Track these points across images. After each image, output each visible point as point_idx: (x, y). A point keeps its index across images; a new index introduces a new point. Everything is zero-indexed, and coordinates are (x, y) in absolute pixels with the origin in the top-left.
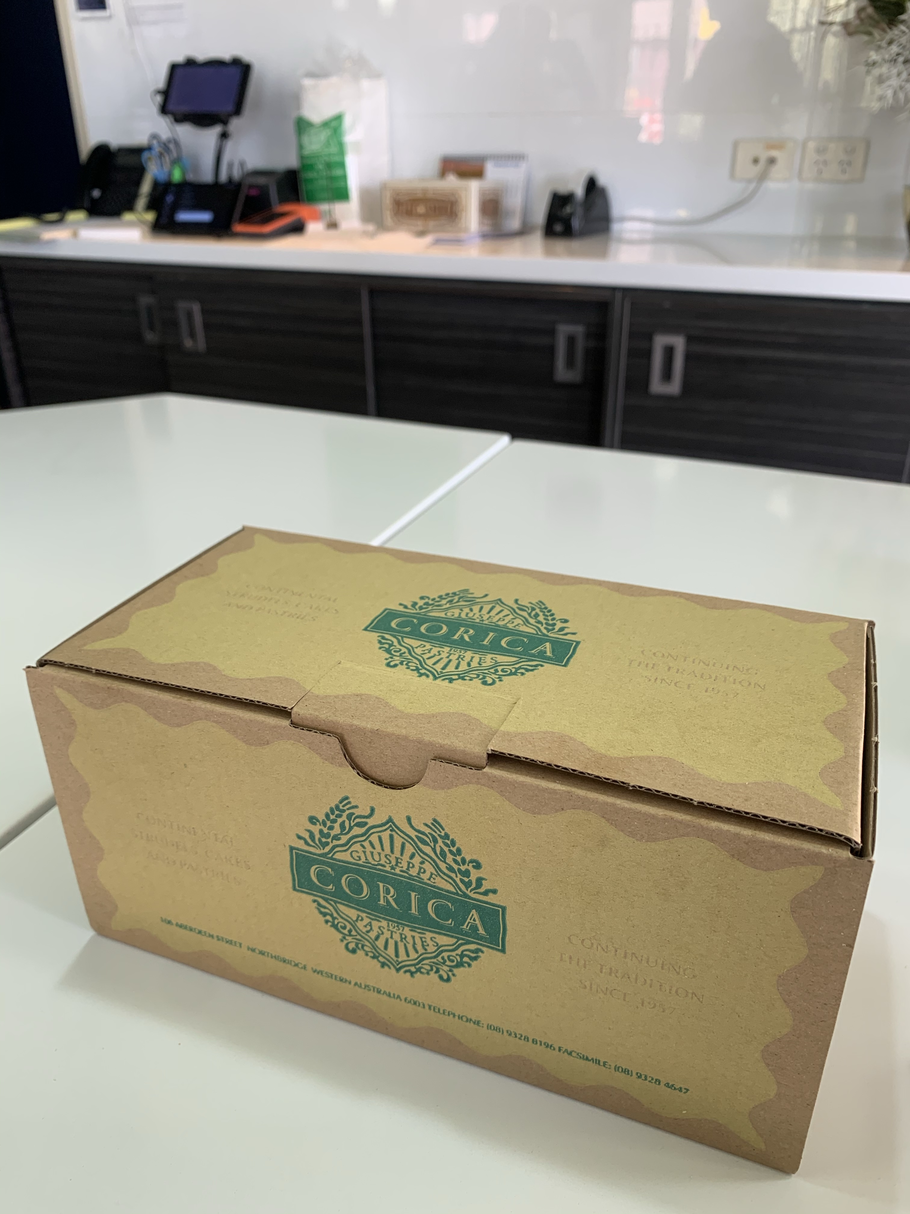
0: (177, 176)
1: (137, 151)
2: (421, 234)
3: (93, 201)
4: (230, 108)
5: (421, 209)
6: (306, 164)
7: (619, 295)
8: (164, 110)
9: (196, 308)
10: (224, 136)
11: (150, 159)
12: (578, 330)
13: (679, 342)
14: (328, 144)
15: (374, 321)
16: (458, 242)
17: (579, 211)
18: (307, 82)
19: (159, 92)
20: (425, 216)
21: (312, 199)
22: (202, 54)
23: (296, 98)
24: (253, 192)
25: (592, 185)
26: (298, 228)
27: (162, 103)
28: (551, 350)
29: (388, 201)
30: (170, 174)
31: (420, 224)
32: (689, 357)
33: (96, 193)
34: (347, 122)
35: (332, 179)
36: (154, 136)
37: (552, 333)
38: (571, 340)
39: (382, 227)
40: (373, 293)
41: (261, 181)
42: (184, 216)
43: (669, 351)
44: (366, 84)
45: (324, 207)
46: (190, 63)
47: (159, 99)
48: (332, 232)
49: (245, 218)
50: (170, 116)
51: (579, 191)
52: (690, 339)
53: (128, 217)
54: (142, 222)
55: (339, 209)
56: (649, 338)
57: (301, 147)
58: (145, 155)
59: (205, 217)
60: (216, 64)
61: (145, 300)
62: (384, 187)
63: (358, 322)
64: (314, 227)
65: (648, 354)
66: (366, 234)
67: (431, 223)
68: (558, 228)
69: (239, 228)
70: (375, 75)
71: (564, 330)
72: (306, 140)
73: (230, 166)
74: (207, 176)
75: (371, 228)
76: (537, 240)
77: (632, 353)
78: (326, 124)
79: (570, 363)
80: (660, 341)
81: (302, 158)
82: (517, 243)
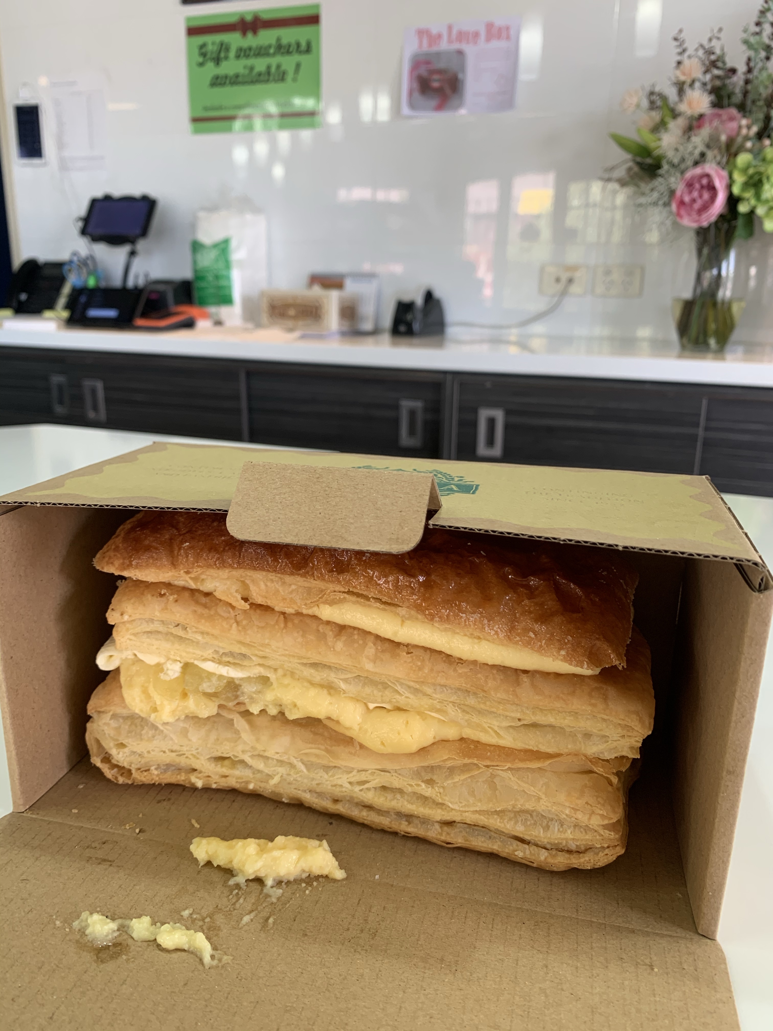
0: (91, 282)
1: (59, 266)
2: (291, 330)
3: (20, 303)
4: (138, 231)
5: (292, 312)
6: (199, 276)
7: (449, 377)
8: (84, 232)
9: (99, 386)
10: (133, 253)
11: (70, 270)
12: (418, 405)
13: (499, 415)
14: (217, 260)
15: (250, 398)
16: (320, 337)
17: (419, 316)
18: (202, 214)
19: (81, 219)
20: (295, 318)
21: (203, 303)
22: (118, 192)
23: (193, 226)
24: (154, 296)
25: (429, 296)
26: (189, 324)
27: (82, 227)
28: (396, 422)
29: (264, 305)
30: (86, 281)
31: (290, 323)
32: (507, 427)
33: (23, 297)
34: (233, 244)
35: (219, 288)
36: (75, 254)
37: (397, 407)
38: (412, 413)
39: (259, 325)
40: (249, 374)
41: (161, 288)
42: (94, 313)
43: (491, 422)
44: (249, 217)
45: (212, 310)
46: (108, 198)
47: (80, 224)
48: (218, 328)
49: (145, 315)
50: (88, 237)
51: (419, 301)
52: (508, 413)
53: (48, 314)
54: (59, 319)
55: (224, 312)
56: (475, 411)
57: (195, 262)
58: (66, 268)
59: (111, 313)
60: (128, 200)
61: (57, 379)
62: (262, 294)
63: (237, 398)
64: (202, 324)
65: (474, 424)
66: (246, 330)
67: (300, 323)
68: (402, 328)
69: (140, 322)
70: (257, 210)
71: (407, 404)
72: (199, 257)
73: (137, 277)
74: (117, 282)
75: (250, 325)
76: (386, 337)
77: (462, 423)
78: (216, 246)
79: (412, 432)
80: (484, 414)
81: (196, 271)
82: (370, 340)
